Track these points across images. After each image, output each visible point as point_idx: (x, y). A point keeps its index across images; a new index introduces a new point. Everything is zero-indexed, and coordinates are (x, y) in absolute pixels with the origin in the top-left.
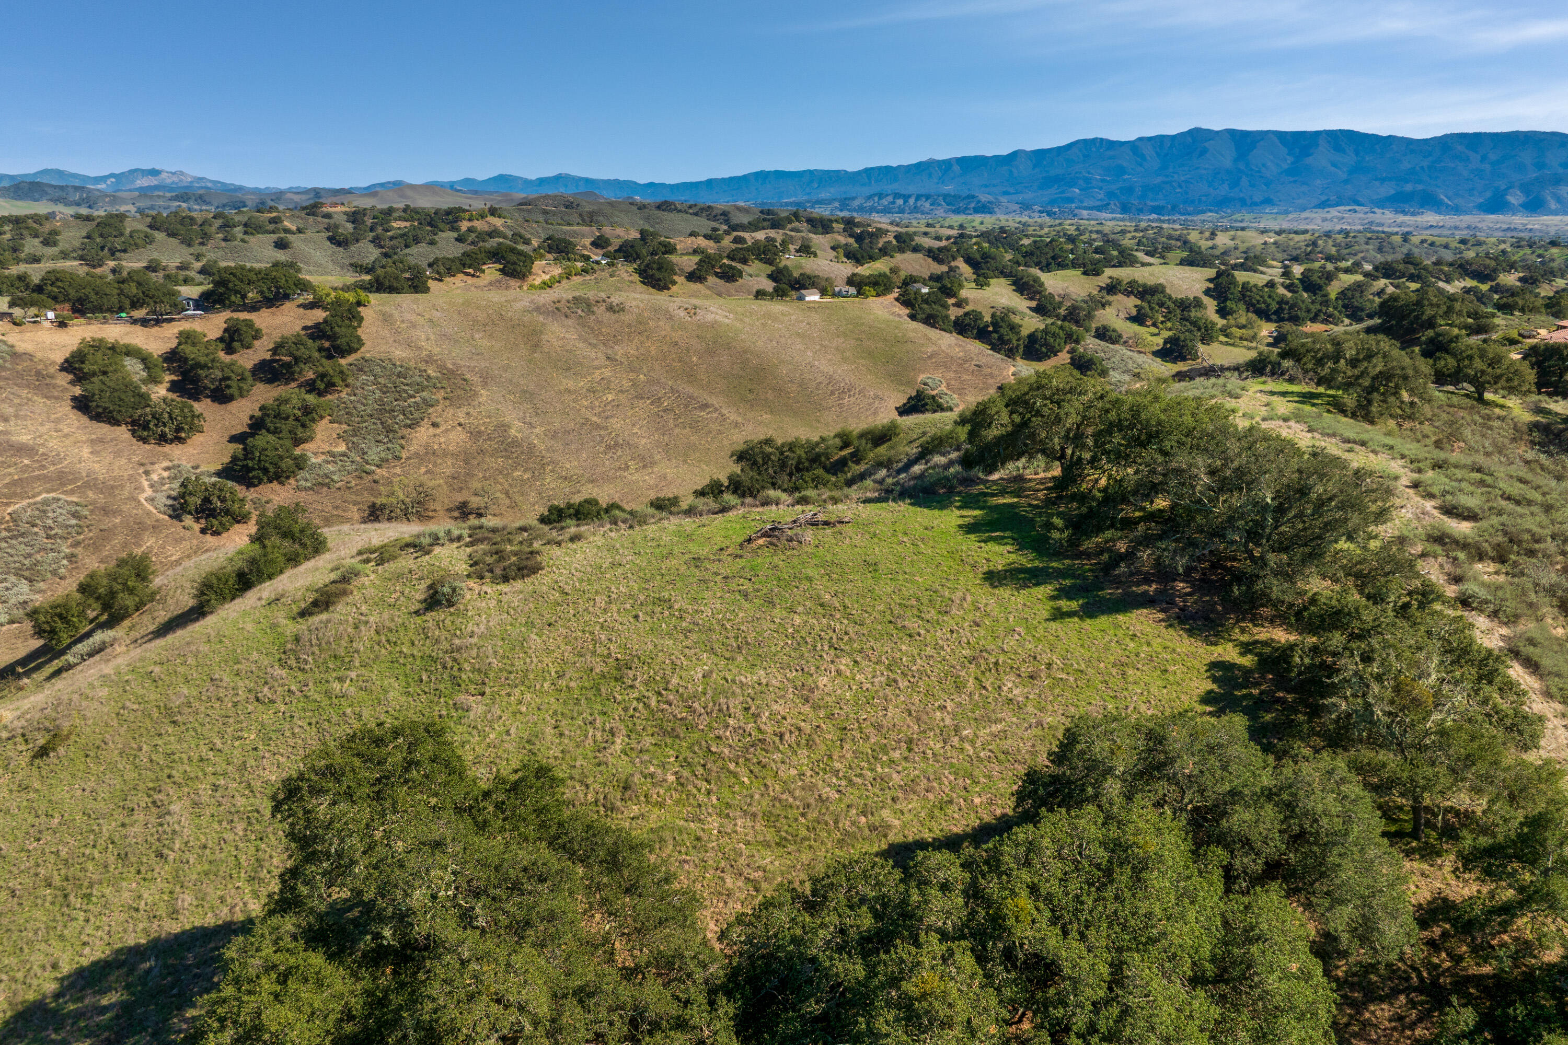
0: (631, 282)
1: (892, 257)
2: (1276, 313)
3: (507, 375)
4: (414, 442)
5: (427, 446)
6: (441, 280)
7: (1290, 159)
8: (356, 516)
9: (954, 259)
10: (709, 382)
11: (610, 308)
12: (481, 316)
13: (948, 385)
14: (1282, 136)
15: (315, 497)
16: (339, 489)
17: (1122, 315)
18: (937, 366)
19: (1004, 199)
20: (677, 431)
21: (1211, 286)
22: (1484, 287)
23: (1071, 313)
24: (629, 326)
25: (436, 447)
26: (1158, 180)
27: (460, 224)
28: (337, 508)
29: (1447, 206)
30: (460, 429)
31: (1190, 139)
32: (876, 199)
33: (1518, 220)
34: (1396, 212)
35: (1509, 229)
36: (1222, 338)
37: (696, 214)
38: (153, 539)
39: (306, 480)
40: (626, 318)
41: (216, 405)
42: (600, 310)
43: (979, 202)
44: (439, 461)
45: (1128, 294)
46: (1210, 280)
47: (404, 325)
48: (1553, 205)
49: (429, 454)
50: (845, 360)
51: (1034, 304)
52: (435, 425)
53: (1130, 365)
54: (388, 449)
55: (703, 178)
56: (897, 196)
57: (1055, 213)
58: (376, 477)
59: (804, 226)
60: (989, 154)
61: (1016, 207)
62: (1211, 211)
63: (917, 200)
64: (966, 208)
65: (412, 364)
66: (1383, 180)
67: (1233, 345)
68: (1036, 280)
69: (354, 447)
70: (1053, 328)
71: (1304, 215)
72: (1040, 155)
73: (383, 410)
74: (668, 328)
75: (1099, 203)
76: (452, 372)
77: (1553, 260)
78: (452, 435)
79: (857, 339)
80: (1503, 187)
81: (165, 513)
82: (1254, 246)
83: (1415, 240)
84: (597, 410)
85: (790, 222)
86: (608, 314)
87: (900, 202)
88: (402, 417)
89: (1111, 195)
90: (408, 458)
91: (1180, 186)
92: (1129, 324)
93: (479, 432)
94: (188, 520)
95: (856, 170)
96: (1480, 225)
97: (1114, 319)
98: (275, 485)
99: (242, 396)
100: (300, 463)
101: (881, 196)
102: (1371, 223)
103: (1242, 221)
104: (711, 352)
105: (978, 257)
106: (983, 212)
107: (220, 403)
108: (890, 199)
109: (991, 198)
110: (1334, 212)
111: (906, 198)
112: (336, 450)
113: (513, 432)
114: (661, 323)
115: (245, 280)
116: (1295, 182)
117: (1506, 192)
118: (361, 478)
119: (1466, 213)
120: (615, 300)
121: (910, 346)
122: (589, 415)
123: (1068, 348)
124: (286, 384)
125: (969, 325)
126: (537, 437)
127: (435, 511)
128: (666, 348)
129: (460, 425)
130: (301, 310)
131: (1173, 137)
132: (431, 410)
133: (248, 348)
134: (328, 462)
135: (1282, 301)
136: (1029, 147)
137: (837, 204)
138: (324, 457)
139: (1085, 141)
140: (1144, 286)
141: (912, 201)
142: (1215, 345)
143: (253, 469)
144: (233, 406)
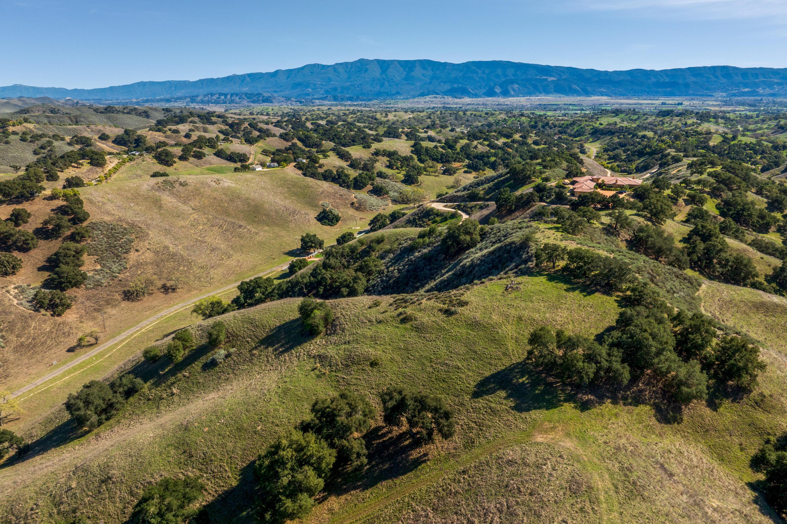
0: (154, 163)
1: (265, 140)
2: (440, 159)
3: (154, 223)
4: (130, 260)
5: (137, 261)
6: (62, 172)
7: (405, 73)
8: (119, 298)
9: (293, 139)
10: (236, 215)
11: (181, 184)
12: (129, 195)
13: (332, 205)
14: (400, 62)
15: (97, 292)
16: (106, 286)
17: (384, 166)
18: (325, 197)
19: (275, 95)
20: (233, 239)
21: (413, 149)
22: (509, 141)
23: (365, 167)
24: (192, 192)
25: (141, 261)
26: (348, 84)
27: (8, 128)
28: (109, 295)
29: (472, 94)
30: (149, 251)
31: (359, 64)
32: (210, 96)
33: (501, 100)
34: (453, 97)
35: (498, 104)
36: (425, 173)
37: (128, 113)
38: (34, 323)
39: (90, 284)
40: (190, 188)
41: (22, 253)
42: (177, 185)
43: (264, 97)
44: (145, 267)
45: (383, 155)
46: (412, 146)
47: (100, 204)
48: (512, 93)
49: (139, 265)
50: (286, 198)
51: (349, 163)
52: (137, 251)
53: (396, 188)
54: (120, 265)
55: (108, 86)
56: (221, 94)
57: (303, 102)
58: (120, 279)
59: (196, 119)
60: (264, 71)
61: (283, 99)
62: (375, 99)
63: (231, 96)
64: (258, 100)
65: (114, 223)
66: (445, 82)
67: (429, 175)
68: (348, 152)
69: (104, 266)
70: (364, 175)
71: (416, 100)
72: (290, 72)
73: (111, 247)
74: (210, 191)
75: (321, 96)
76: (133, 225)
77: (524, 123)
78: (147, 255)
79: (288, 188)
80: (493, 85)
81: (31, 310)
82: (405, 120)
83: (468, 113)
84: (198, 234)
85: (189, 117)
86: (181, 187)
87: (223, 97)
88: (120, 249)
89: (327, 92)
90: (131, 268)
91: (358, 87)
92: (387, 169)
93: (158, 252)
94: (43, 311)
95: (195, 80)
96: (487, 103)
97: (381, 168)
98: (74, 289)
99: (34, 248)
100: (84, 277)
101: (212, 95)
102: (444, 103)
103: (390, 104)
104: (232, 200)
105: (303, 137)
106: (267, 102)
107: (24, 252)
108: (217, 96)
109: (269, 95)
110: (428, 98)
111: (226, 95)
112: (97, 268)
113: (171, 249)
114: (206, 189)
115: (14, 188)
116: (408, 84)
117: (494, 87)
118: (113, 280)
119: (480, 97)
120: (182, 180)
121: (312, 190)
122: (196, 236)
123: (370, 183)
124: (56, 239)
125: (328, 176)
126: (179, 249)
127: (152, 290)
128: (212, 201)
129: (148, 249)
130: (46, 201)
131: (352, 63)
132: (133, 244)
133: (26, 223)
134: (96, 275)
135: (442, 154)
136: (283, 69)
137: (189, 99)
138: (92, 272)
139: (310, 65)
140: (389, 152)
141: (229, 97)
142: (423, 176)
143: (64, 282)
144: (32, 252)
